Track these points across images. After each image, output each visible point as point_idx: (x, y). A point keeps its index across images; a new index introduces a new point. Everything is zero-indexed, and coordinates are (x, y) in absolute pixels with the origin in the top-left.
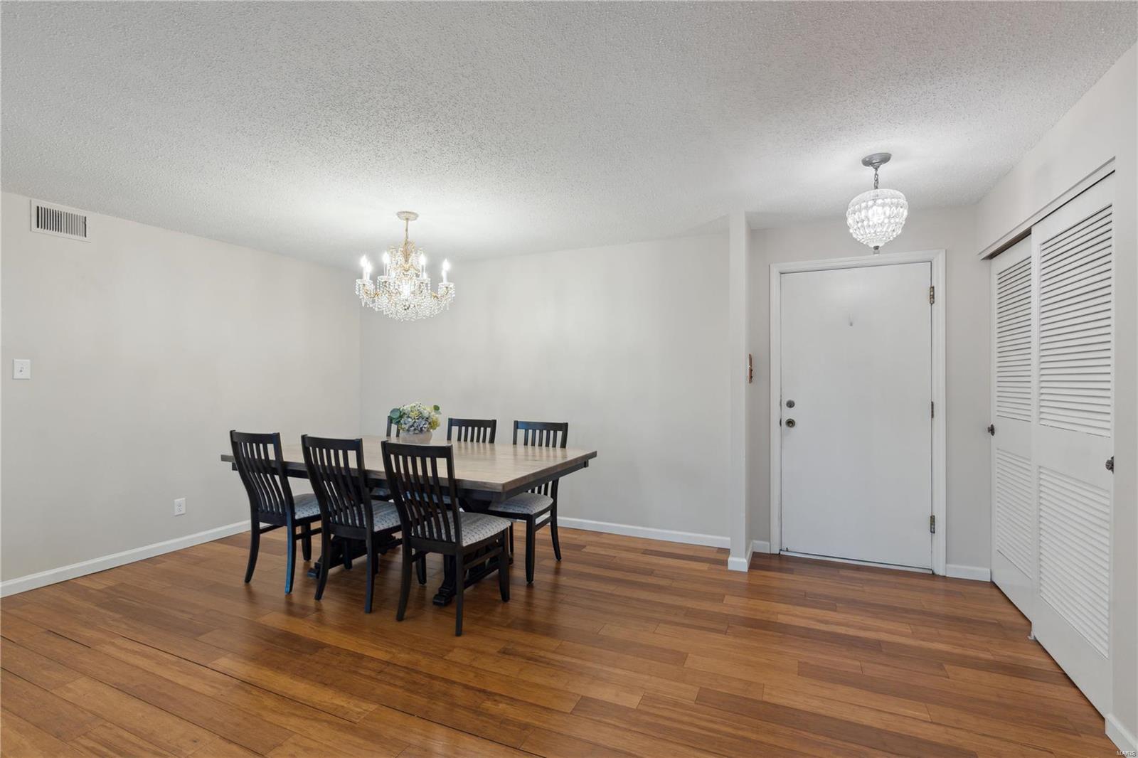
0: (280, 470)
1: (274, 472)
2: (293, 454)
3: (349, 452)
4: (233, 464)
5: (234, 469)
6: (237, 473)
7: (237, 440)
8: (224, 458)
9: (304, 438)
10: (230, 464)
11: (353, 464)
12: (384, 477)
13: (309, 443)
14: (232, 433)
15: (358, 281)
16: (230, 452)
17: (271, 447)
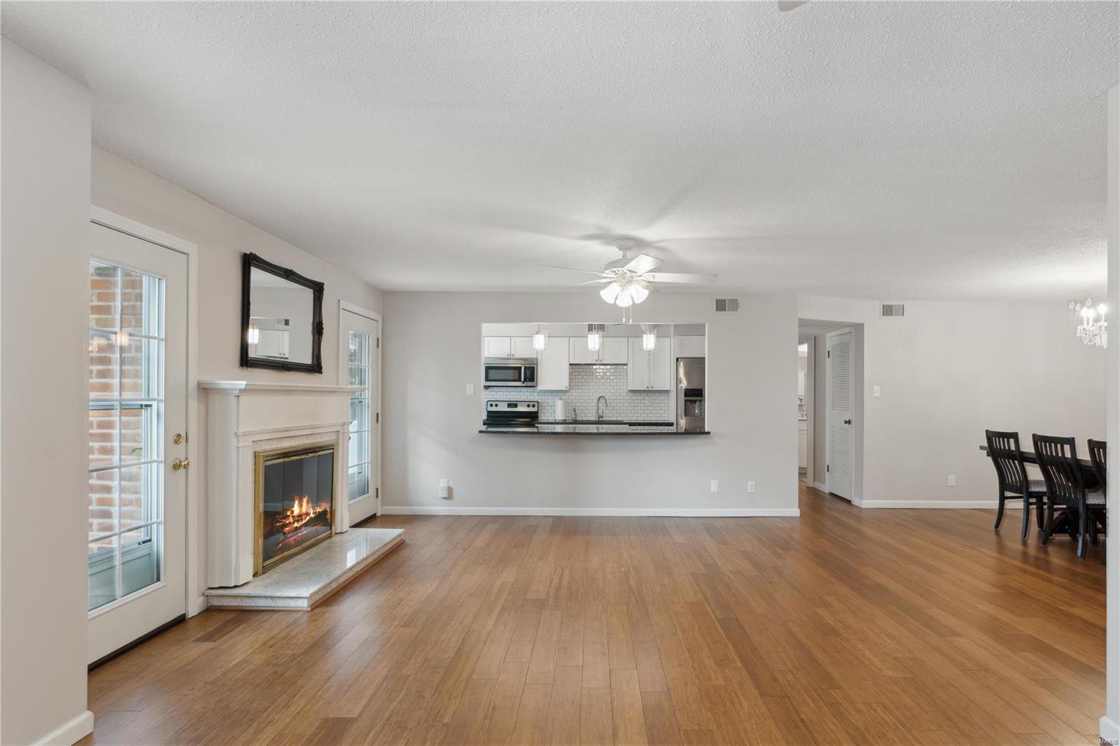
0: (1018, 458)
1: (1014, 458)
2: (1028, 447)
3: (1065, 446)
4: (988, 452)
5: (988, 455)
6: (990, 458)
7: (991, 436)
8: (982, 448)
9: (1034, 436)
10: (985, 452)
11: (1068, 455)
12: (1090, 464)
13: (1037, 439)
14: (987, 431)
15: (1080, 327)
16: (986, 444)
17: (1012, 441)
